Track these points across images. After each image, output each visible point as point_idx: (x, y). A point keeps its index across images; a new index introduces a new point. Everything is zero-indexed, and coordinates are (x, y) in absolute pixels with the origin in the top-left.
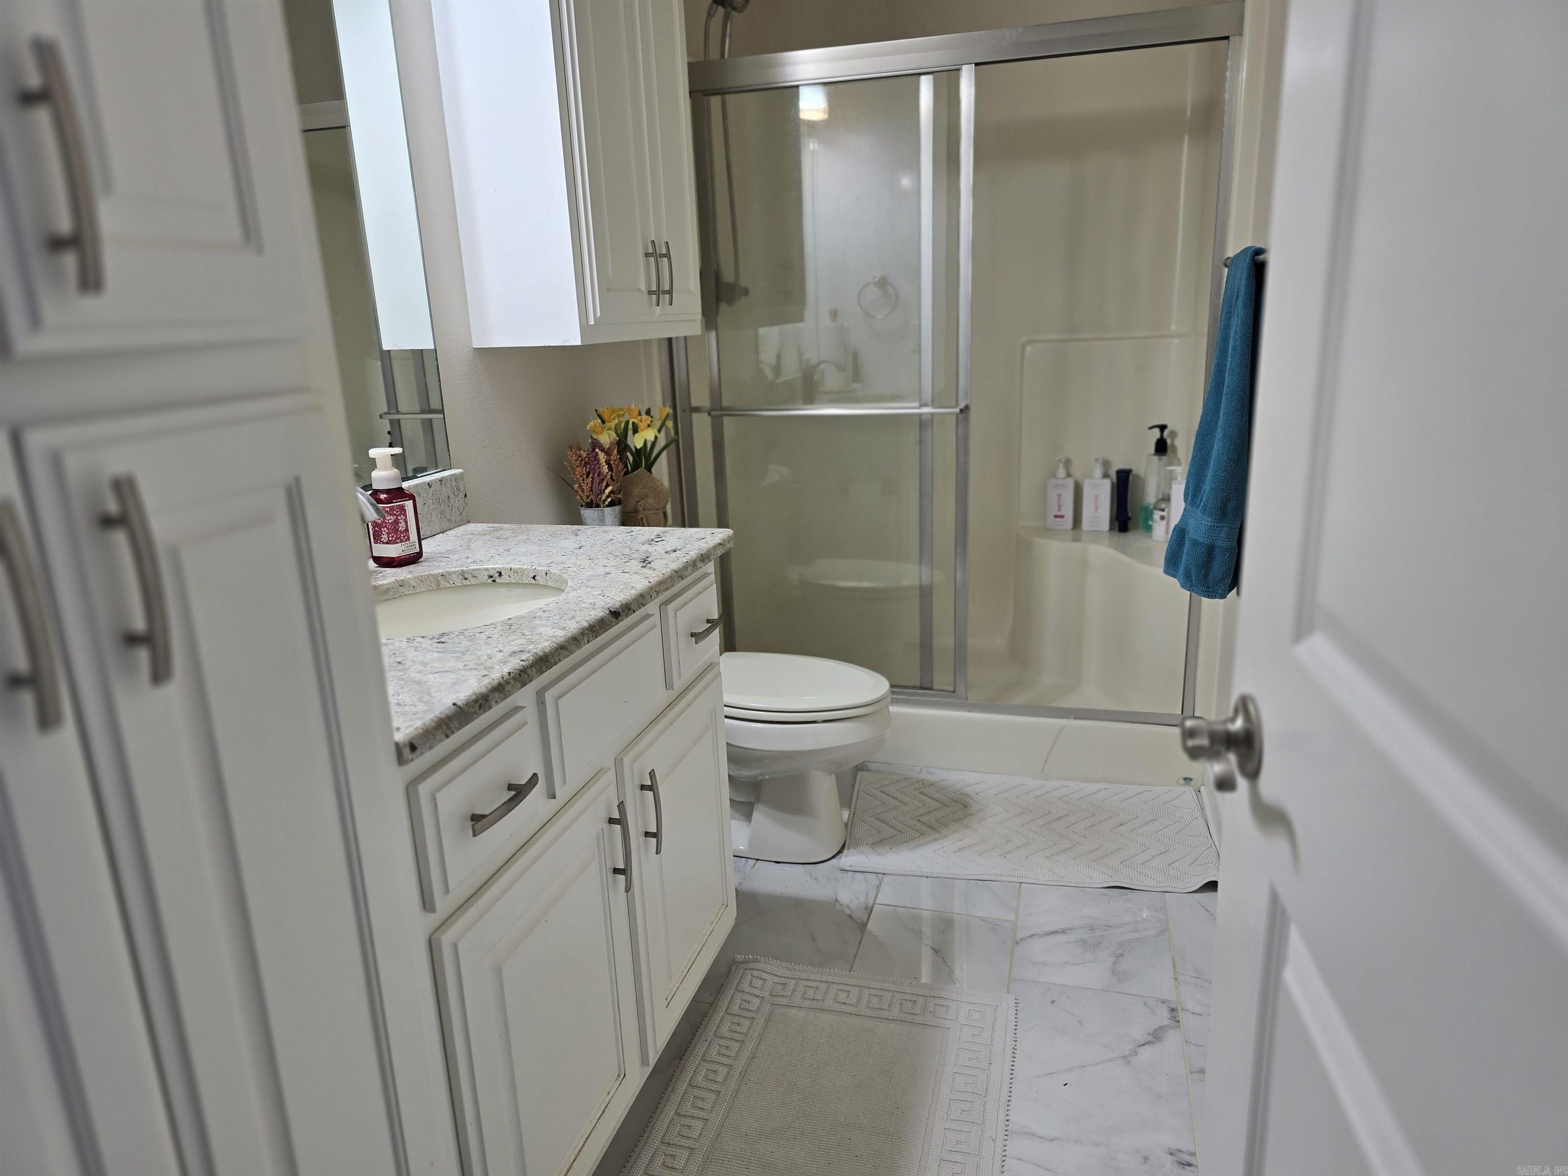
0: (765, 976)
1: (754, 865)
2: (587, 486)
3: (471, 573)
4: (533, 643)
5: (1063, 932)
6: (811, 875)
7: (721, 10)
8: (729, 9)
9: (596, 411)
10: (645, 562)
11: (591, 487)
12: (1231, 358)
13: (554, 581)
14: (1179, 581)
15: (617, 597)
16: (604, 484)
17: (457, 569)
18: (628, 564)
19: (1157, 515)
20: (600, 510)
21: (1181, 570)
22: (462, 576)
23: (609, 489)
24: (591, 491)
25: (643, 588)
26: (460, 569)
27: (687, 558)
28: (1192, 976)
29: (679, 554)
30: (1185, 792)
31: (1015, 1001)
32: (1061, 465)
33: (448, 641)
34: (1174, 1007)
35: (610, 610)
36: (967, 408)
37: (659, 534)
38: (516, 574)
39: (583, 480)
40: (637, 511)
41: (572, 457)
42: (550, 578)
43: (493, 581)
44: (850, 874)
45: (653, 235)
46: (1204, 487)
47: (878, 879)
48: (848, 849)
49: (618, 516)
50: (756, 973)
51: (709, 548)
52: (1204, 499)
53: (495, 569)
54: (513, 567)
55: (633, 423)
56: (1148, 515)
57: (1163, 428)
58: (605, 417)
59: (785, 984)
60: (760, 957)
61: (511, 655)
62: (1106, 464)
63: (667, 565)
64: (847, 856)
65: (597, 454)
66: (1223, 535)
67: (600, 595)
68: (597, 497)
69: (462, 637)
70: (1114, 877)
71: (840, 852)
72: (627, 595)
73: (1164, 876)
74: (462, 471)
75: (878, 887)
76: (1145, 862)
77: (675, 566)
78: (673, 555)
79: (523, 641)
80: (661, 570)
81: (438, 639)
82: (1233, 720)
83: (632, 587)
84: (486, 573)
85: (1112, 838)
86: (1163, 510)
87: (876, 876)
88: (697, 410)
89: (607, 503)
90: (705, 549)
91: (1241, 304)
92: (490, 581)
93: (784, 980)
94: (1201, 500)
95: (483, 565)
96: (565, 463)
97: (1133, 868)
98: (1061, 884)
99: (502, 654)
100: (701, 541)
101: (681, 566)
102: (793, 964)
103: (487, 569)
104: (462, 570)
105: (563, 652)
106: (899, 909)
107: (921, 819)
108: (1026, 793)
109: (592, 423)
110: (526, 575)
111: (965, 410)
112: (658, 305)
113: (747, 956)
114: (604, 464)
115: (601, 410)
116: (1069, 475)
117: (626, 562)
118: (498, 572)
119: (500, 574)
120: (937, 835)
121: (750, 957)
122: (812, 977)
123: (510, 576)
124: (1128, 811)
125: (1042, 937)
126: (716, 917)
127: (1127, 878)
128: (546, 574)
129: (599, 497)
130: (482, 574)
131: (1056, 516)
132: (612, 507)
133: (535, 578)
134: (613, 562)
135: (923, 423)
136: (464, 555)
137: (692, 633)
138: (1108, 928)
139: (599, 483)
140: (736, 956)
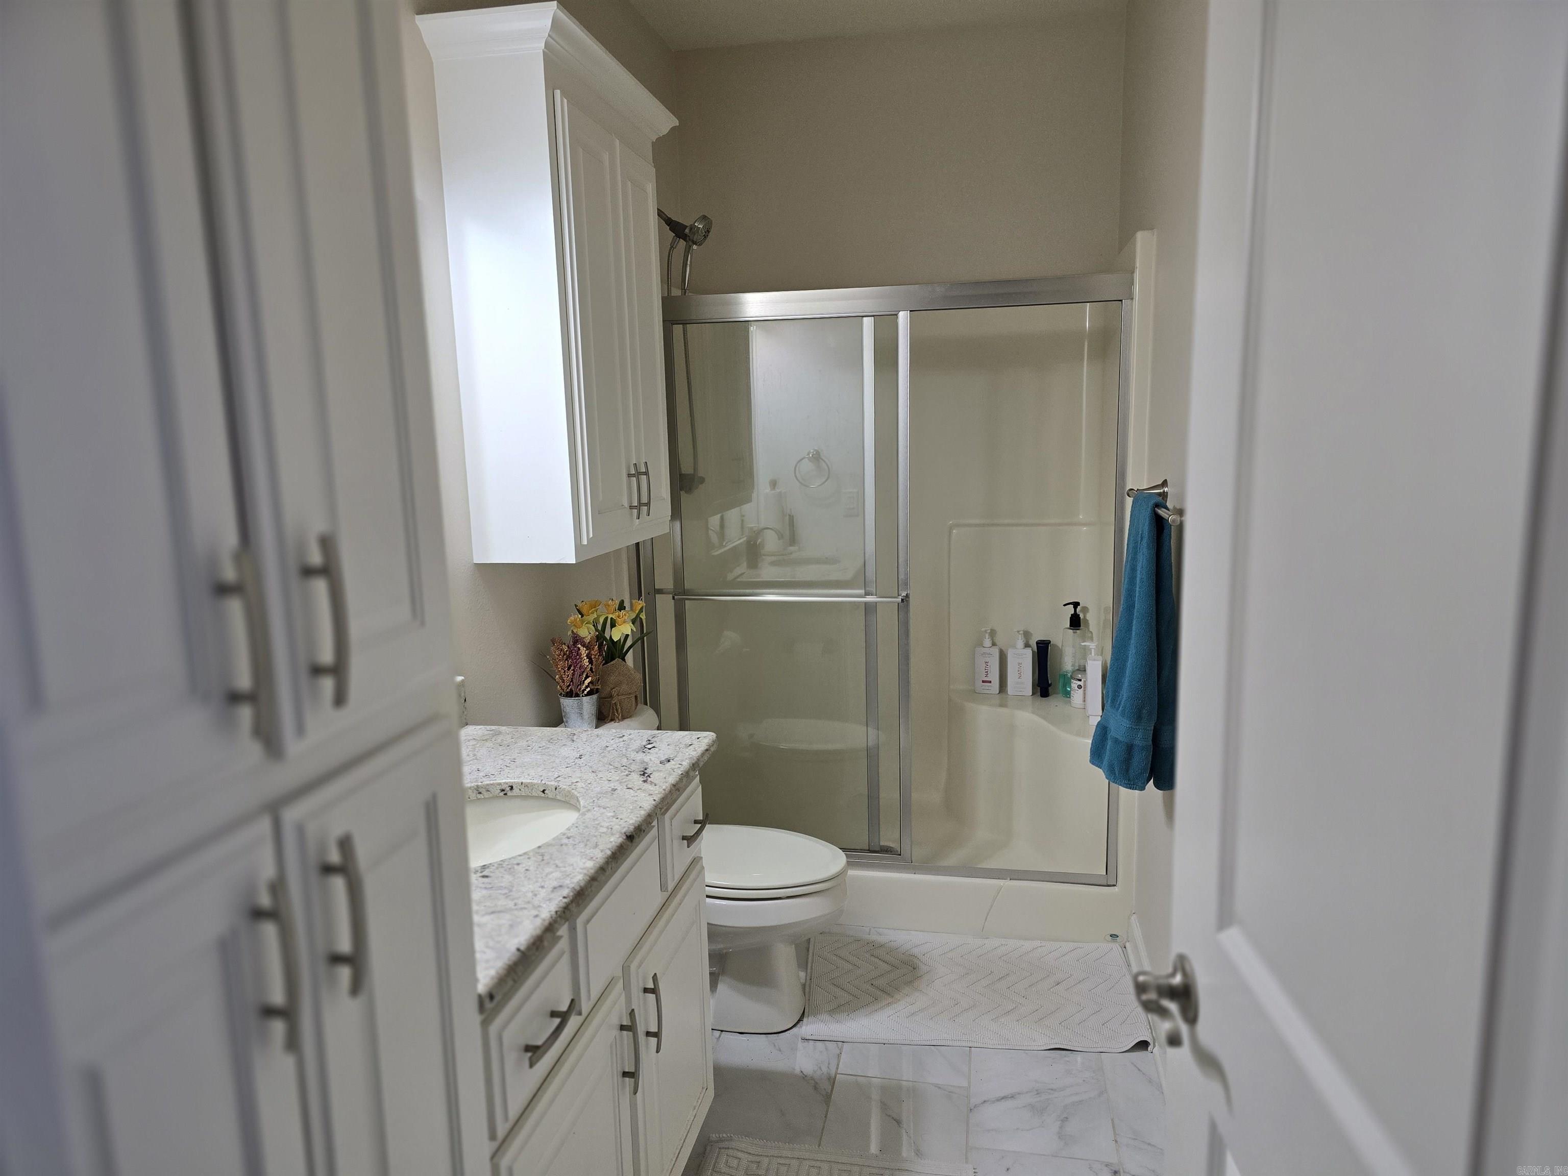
0: (740, 1155)
1: (720, 1036)
2: (567, 678)
3: (485, 788)
4: (568, 876)
5: (1012, 1097)
6: (775, 1046)
7: (682, 243)
8: (691, 243)
9: (576, 606)
10: (645, 774)
11: (572, 679)
12: (1139, 588)
13: (563, 795)
14: (1104, 772)
15: (630, 819)
16: (584, 676)
17: (473, 785)
18: (629, 777)
19: (1075, 684)
20: (579, 699)
21: (1106, 762)
22: (477, 790)
23: (589, 680)
24: (572, 681)
25: (649, 807)
26: (476, 784)
27: (682, 770)
28: (1130, 1138)
29: (673, 765)
30: (1112, 949)
31: (974, 1170)
32: (987, 636)
33: (491, 875)
34: (1117, 1170)
35: (626, 835)
36: (907, 596)
37: (649, 739)
38: (526, 788)
39: (564, 672)
40: (611, 697)
41: (555, 652)
42: (560, 793)
43: (504, 794)
44: (811, 1043)
45: (634, 460)
46: (1122, 692)
47: (838, 1048)
48: (808, 1016)
49: (595, 704)
50: (731, 1152)
51: (698, 756)
52: (1122, 703)
53: (507, 783)
54: (523, 781)
55: (612, 618)
56: (1067, 681)
57: (1076, 605)
58: (584, 611)
59: (759, 1162)
60: (734, 1135)
61: (553, 891)
62: (1027, 634)
63: (665, 778)
64: (807, 1025)
65: (579, 649)
66: (1140, 735)
67: (613, 817)
68: (577, 688)
69: (502, 870)
70: (1055, 1038)
71: (800, 1020)
72: (637, 817)
73: (1099, 1036)
74: (463, 678)
75: (839, 1056)
76: (1081, 1022)
77: (672, 779)
78: (668, 765)
79: (557, 874)
80: (661, 784)
81: (481, 872)
82: (1173, 975)
83: (640, 807)
84: (499, 787)
85: (1050, 998)
86: (1080, 680)
87: (836, 1045)
88: (660, 591)
89: (586, 692)
90: (695, 758)
91: (1145, 545)
92: (502, 794)
93: (757, 1159)
94: (1120, 704)
95: (496, 780)
96: (548, 657)
97: (1071, 1028)
98: (1007, 1048)
99: (544, 890)
100: (689, 748)
101: (678, 779)
102: (765, 1141)
103: (500, 784)
104: (477, 786)
105: (595, 883)
106: (860, 1079)
107: (874, 983)
108: (969, 953)
109: (572, 618)
110: (536, 789)
111: (905, 600)
112: (639, 519)
113: (721, 1135)
114: (586, 658)
115: (580, 605)
116: (994, 644)
117: (627, 776)
118: (510, 786)
119: (512, 788)
120: (890, 1000)
121: (724, 1135)
122: (785, 1153)
123: (520, 790)
124: (1063, 970)
125: (994, 1103)
126: (698, 1102)
127: (1067, 1039)
128: (556, 789)
129: (579, 687)
130: (495, 789)
131: (983, 682)
132: (591, 696)
133: (545, 792)
134: (615, 776)
135: (869, 609)
136: (474, 767)
137: (683, 836)
138: (1052, 1092)
139: (580, 676)
140: (711, 1135)
